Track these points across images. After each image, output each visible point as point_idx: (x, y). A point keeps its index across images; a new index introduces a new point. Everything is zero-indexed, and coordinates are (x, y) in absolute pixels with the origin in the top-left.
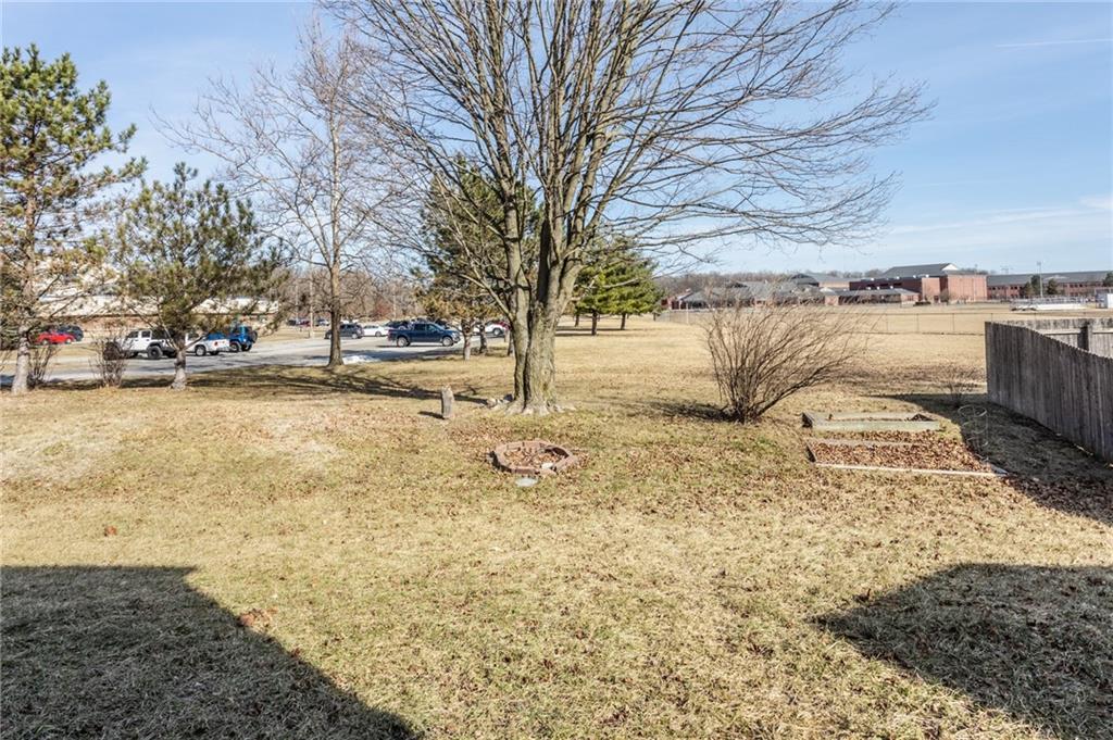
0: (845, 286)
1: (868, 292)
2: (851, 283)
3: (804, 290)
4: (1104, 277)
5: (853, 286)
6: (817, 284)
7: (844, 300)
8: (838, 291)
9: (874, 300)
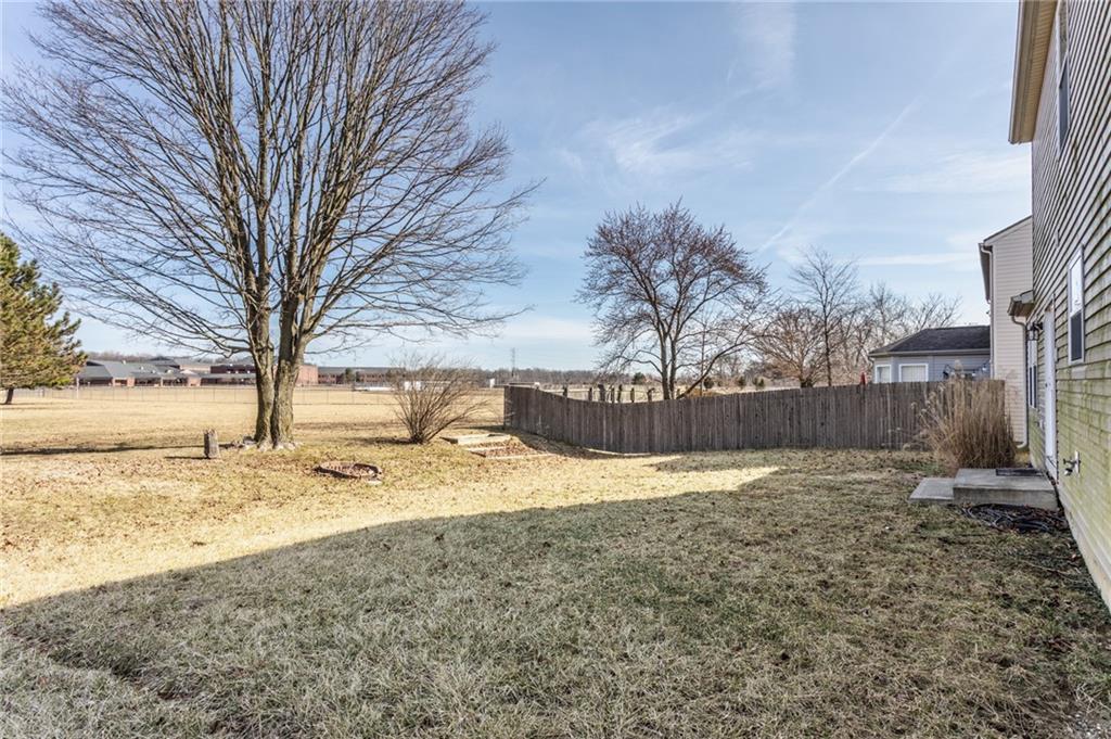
0: (206, 369)
1: (228, 376)
2: (212, 368)
3: (166, 371)
4: (386, 371)
5: (214, 370)
6: (178, 367)
7: (206, 381)
8: (200, 374)
9: (233, 382)
